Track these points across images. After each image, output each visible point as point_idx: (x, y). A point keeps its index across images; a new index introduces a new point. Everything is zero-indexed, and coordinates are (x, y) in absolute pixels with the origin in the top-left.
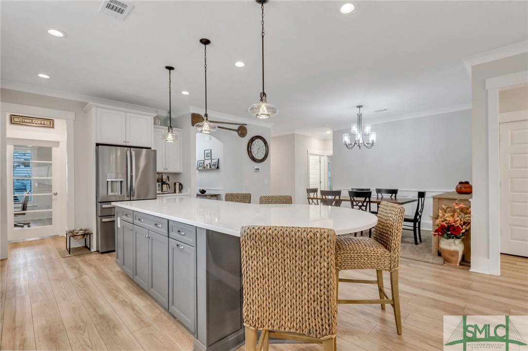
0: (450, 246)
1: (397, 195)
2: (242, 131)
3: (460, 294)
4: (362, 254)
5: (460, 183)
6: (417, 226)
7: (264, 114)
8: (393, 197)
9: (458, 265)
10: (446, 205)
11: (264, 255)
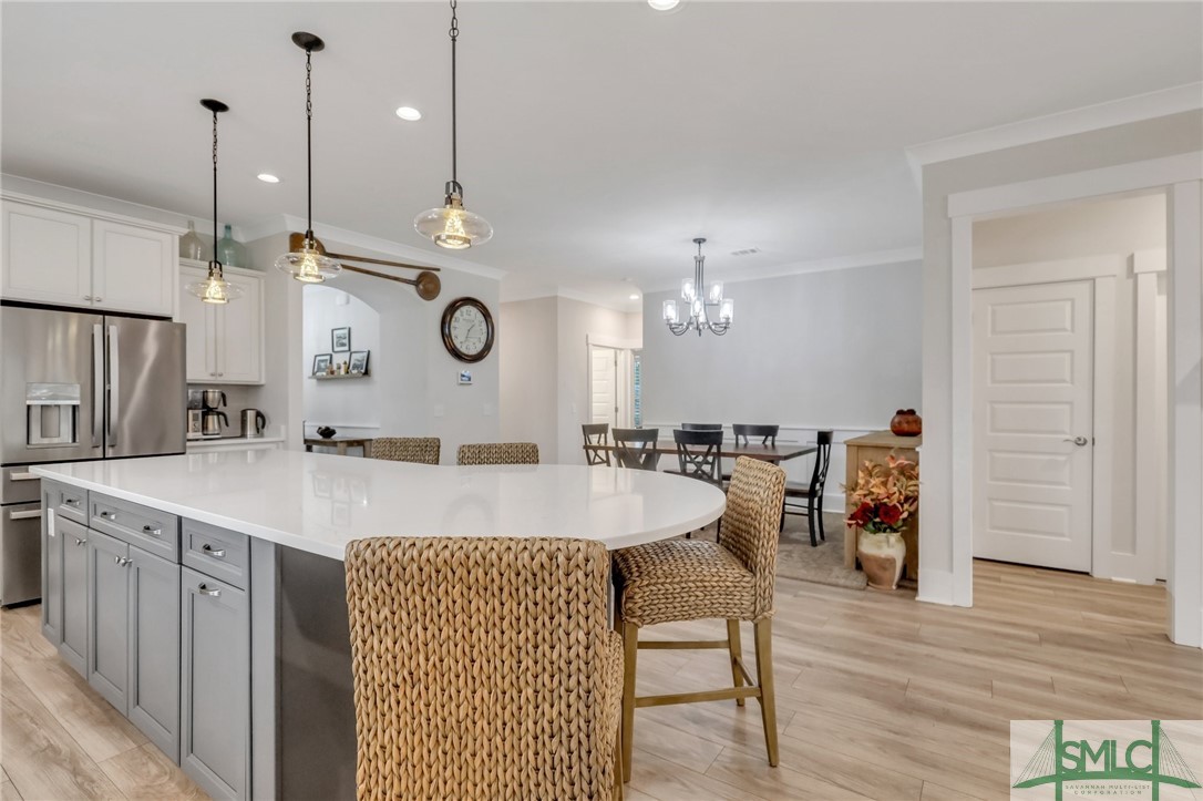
0: (880, 547)
1: (776, 438)
2: (427, 283)
3: (900, 654)
4: (691, 584)
5: (900, 413)
6: (816, 506)
7: (455, 238)
8: (769, 443)
9: (894, 587)
10: (871, 461)
11: (413, 620)
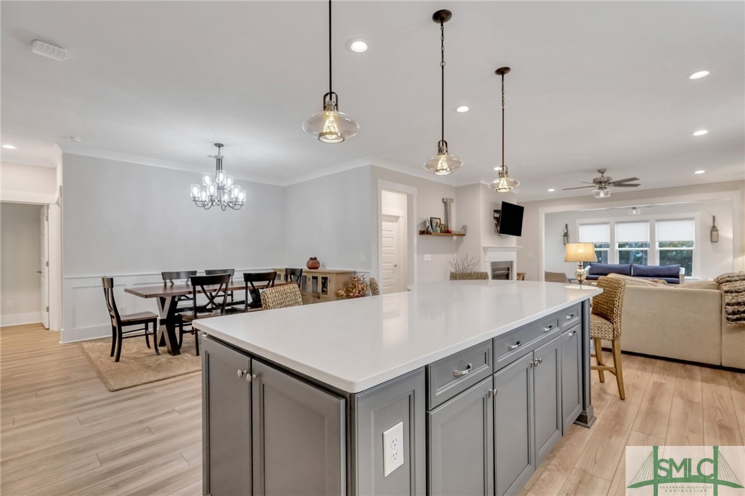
5: (311, 259)
